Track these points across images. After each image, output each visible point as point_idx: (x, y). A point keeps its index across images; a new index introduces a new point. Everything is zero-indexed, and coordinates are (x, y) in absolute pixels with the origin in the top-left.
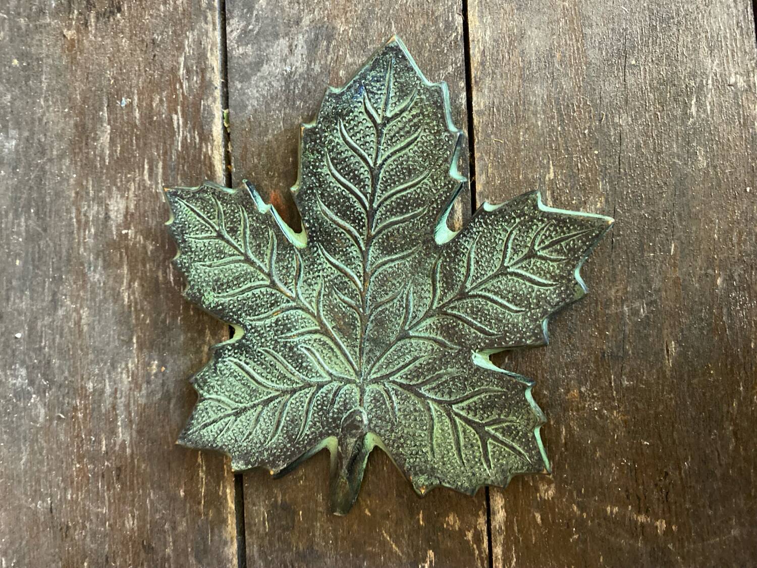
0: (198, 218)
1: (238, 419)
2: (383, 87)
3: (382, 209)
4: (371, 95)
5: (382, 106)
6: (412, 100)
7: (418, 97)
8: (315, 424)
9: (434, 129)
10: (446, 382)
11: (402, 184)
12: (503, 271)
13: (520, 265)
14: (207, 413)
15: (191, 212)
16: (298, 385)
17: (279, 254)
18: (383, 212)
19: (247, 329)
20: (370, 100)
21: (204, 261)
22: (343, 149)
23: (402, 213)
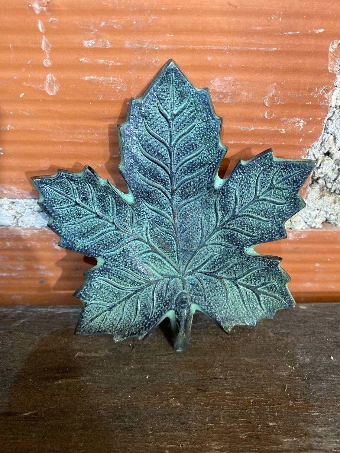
0: (60, 195)
1: (112, 312)
2: (169, 95)
3: (179, 172)
4: (162, 101)
5: (170, 108)
6: (188, 101)
7: (193, 99)
8: (159, 306)
9: (205, 119)
10: (232, 267)
11: (189, 155)
12: (256, 199)
13: (266, 194)
14: (91, 312)
15: (55, 192)
16: (144, 285)
17: (118, 209)
18: (179, 174)
19: (106, 258)
20: (161, 104)
21: (70, 222)
22: (148, 138)
23: (191, 173)
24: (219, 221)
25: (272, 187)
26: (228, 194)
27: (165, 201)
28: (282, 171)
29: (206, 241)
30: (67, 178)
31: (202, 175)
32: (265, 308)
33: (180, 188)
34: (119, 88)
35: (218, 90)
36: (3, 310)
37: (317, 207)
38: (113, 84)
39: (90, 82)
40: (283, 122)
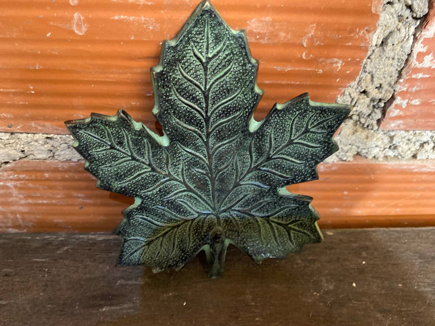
0: (95, 139)
1: (150, 246)
2: (204, 38)
3: (214, 115)
4: (196, 44)
5: (205, 50)
6: (224, 44)
7: (228, 42)
8: (195, 241)
9: (241, 63)
10: (264, 206)
11: (224, 99)
12: (291, 142)
13: (300, 138)
14: (131, 247)
15: (89, 136)
16: (180, 222)
17: (153, 152)
18: (215, 118)
19: (143, 198)
20: (196, 47)
21: (105, 164)
22: (183, 82)
23: (227, 117)
24: (253, 162)
25: (307, 131)
26: (262, 137)
27: (200, 143)
28: (318, 115)
29: (240, 181)
30: (101, 123)
31: (237, 118)
32: (294, 243)
33: (215, 131)
34: (151, 28)
35: (255, 30)
36: (47, 237)
37: (350, 142)
38: (145, 24)
39: (120, 21)
40: (321, 62)
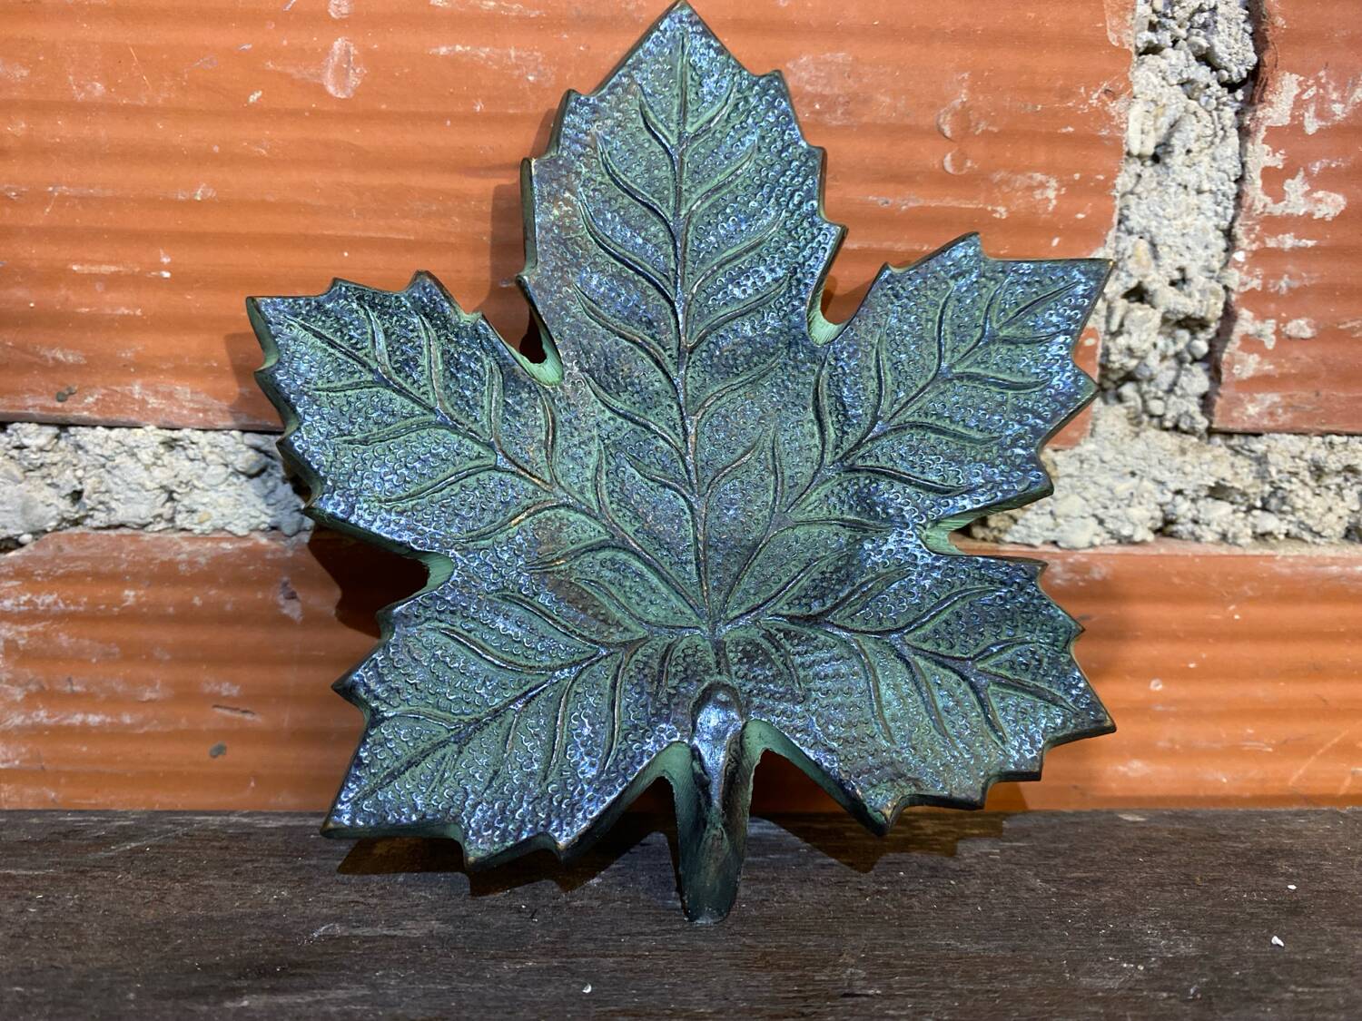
0: (331, 350)
4: (652, 100)
5: (675, 117)
6: (728, 102)
11: (731, 246)
12: (945, 375)
13: (972, 359)
14: (392, 749)
15: (314, 339)
17: (507, 403)
20: (650, 107)
21: (350, 434)
22: (613, 195)
24: (830, 447)
25: (989, 337)
27: (657, 384)
28: (1014, 289)
29: (789, 510)
30: (360, 298)
31: (772, 303)
33: (704, 346)
34: (531, 78)
35: (809, 88)
38: (517, 67)
39: (452, 60)
40: (999, 185)
